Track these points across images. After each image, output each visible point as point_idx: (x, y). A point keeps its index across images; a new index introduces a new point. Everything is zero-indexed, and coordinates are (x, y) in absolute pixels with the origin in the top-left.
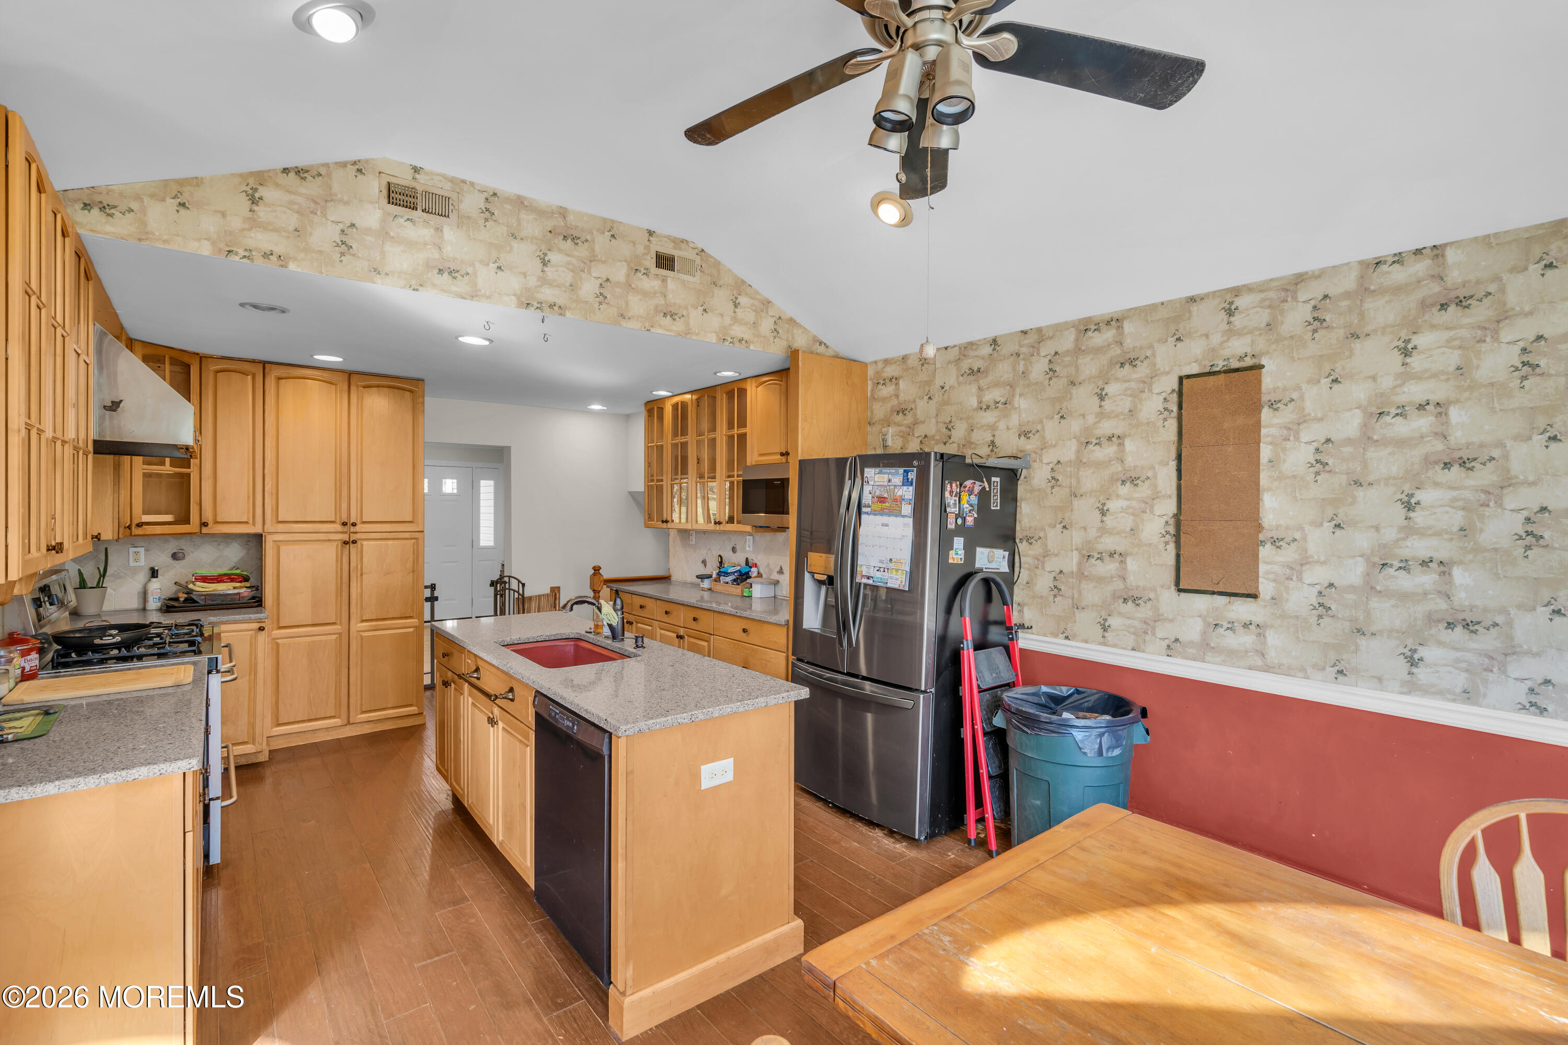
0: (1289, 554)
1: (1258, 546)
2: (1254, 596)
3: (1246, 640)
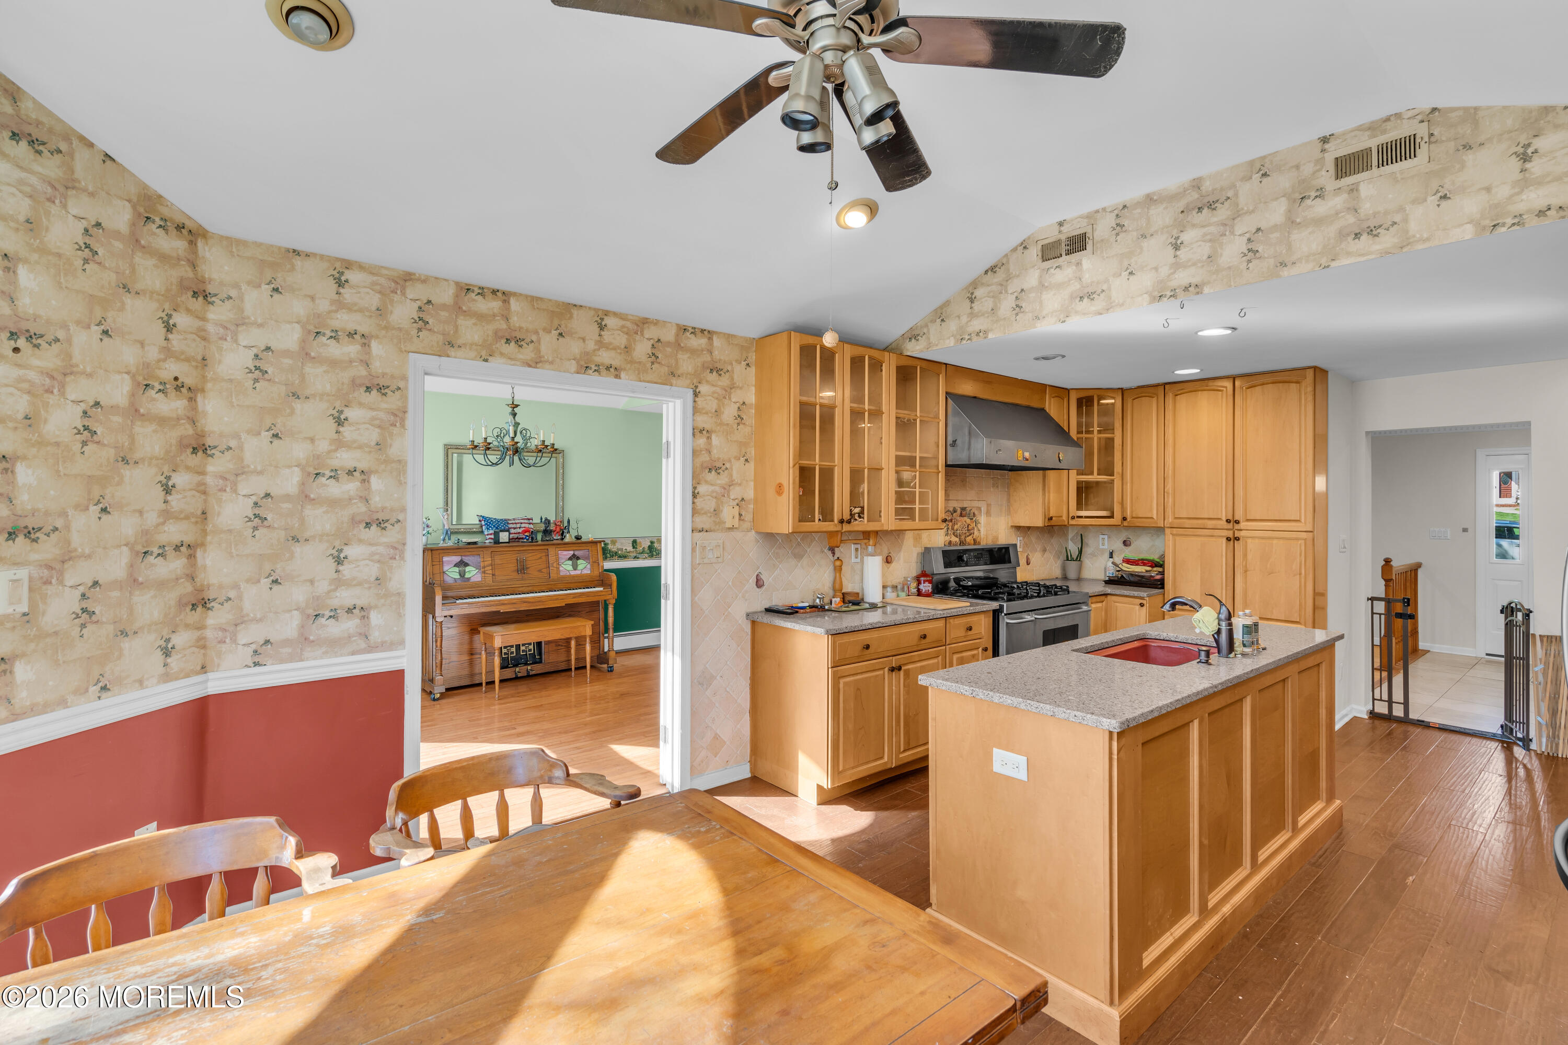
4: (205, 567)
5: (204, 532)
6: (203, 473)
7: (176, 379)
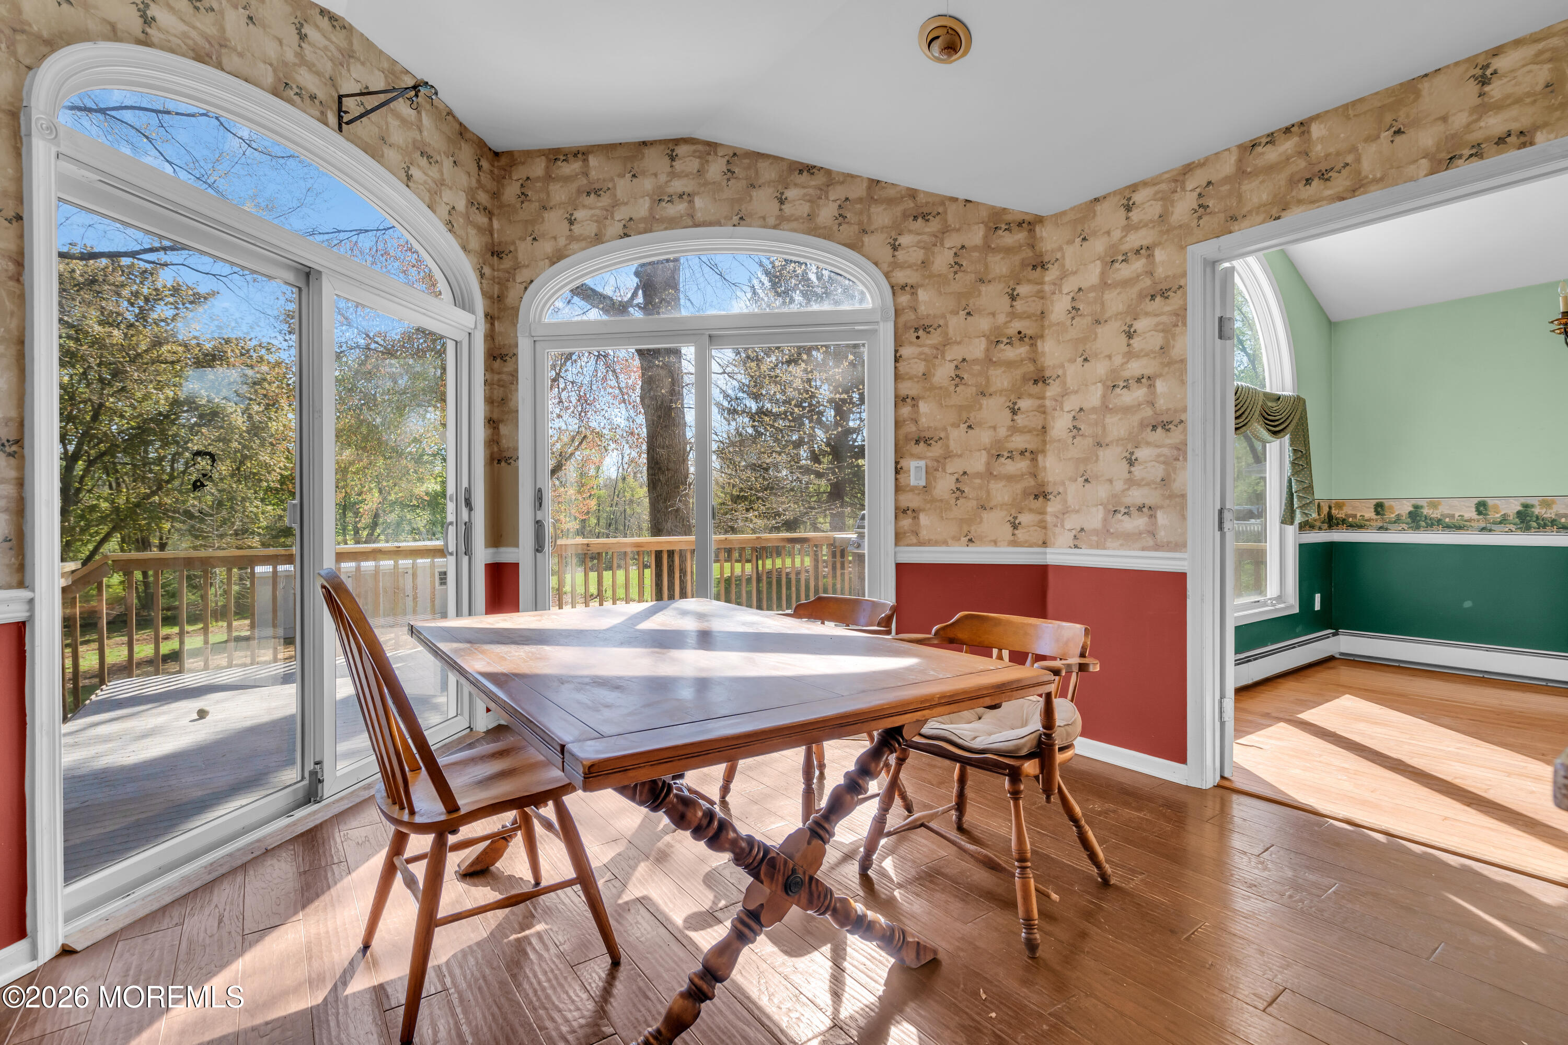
4: (1045, 468)
5: (1044, 442)
6: (1043, 398)
7: (1020, 333)
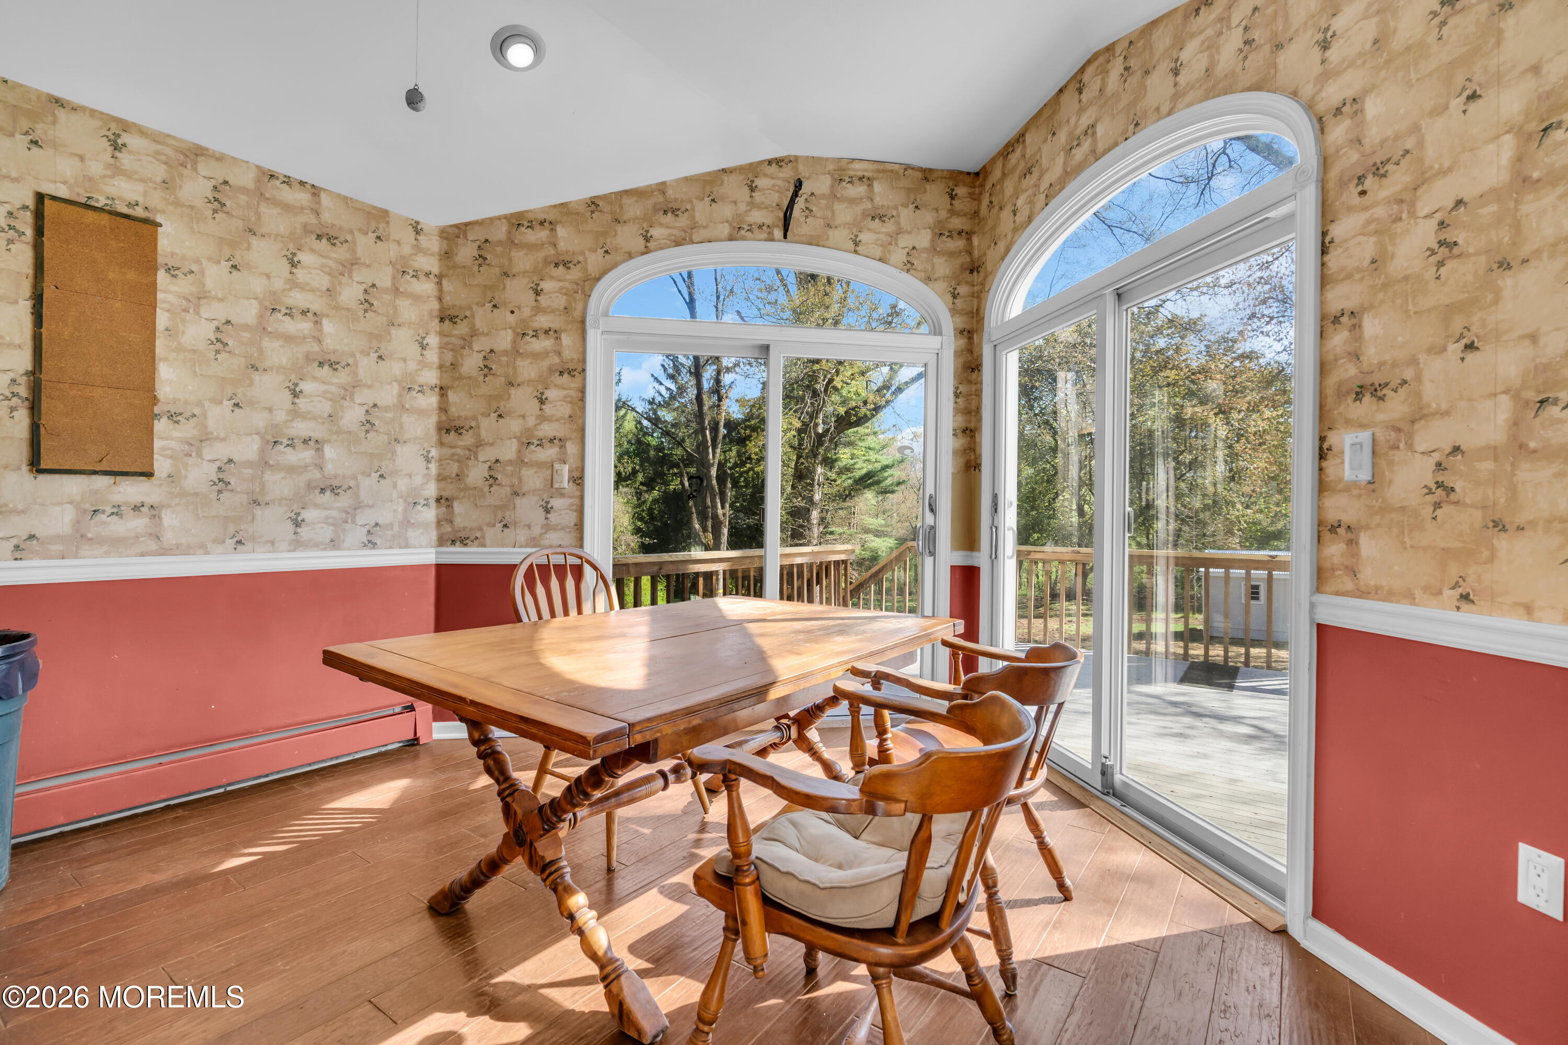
0: (187, 430)
1: (153, 420)
2: (149, 475)
3: (138, 523)
